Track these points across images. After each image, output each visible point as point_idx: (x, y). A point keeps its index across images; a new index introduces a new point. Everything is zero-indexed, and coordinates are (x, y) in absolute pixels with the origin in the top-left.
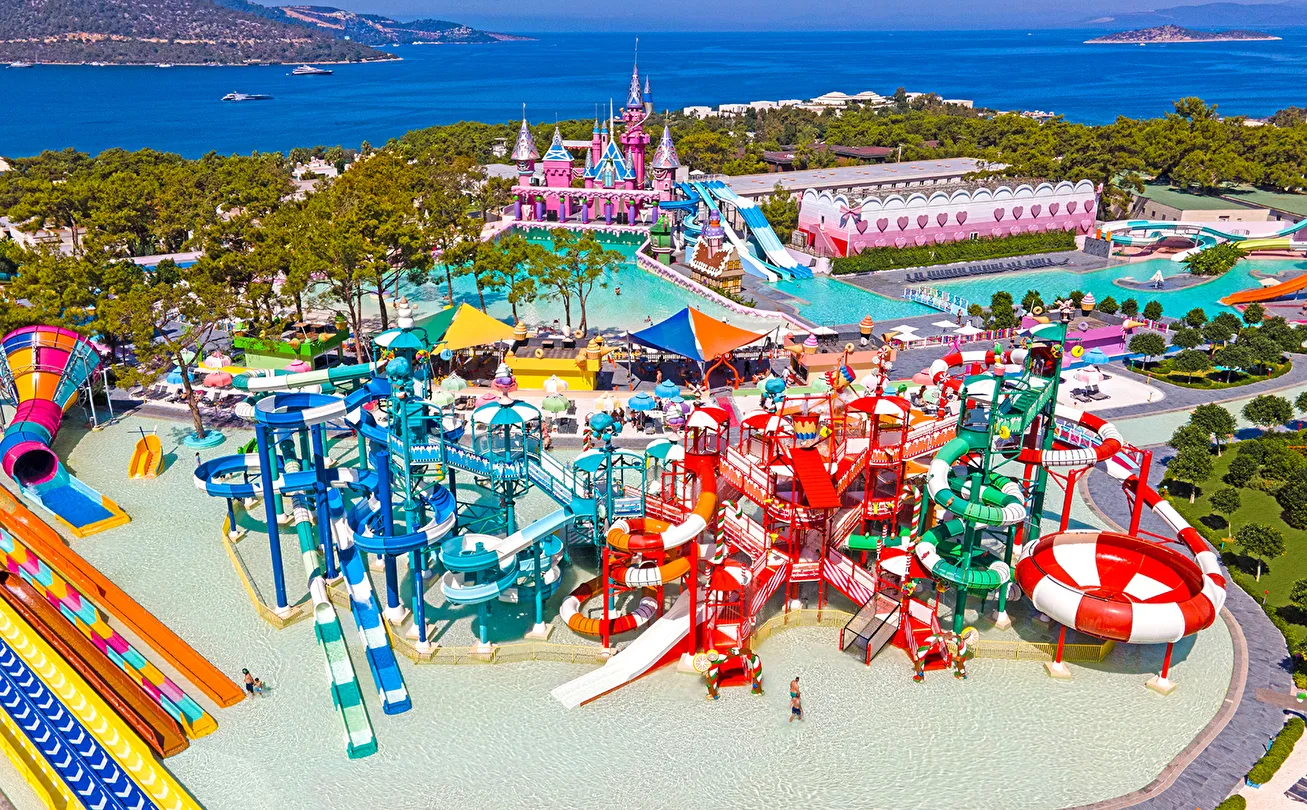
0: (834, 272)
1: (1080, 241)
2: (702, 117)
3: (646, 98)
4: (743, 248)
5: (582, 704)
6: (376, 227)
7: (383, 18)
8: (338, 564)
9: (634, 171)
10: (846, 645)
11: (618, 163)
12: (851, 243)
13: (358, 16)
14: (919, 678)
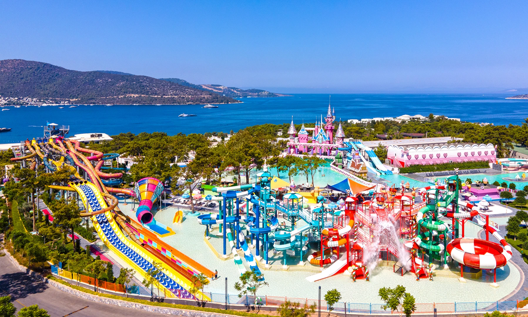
0: (400, 173)
1: (491, 165)
2: (355, 123)
3: (333, 114)
4: (368, 164)
5: (315, 281)
6: (248, 151)
7: (237, 89)
8: (240, 245)
9: (329, 138)
10: (395, 271)
11: (324, 136)
12: (406, 163)
13: (228, 88)
14: (418, 280)
